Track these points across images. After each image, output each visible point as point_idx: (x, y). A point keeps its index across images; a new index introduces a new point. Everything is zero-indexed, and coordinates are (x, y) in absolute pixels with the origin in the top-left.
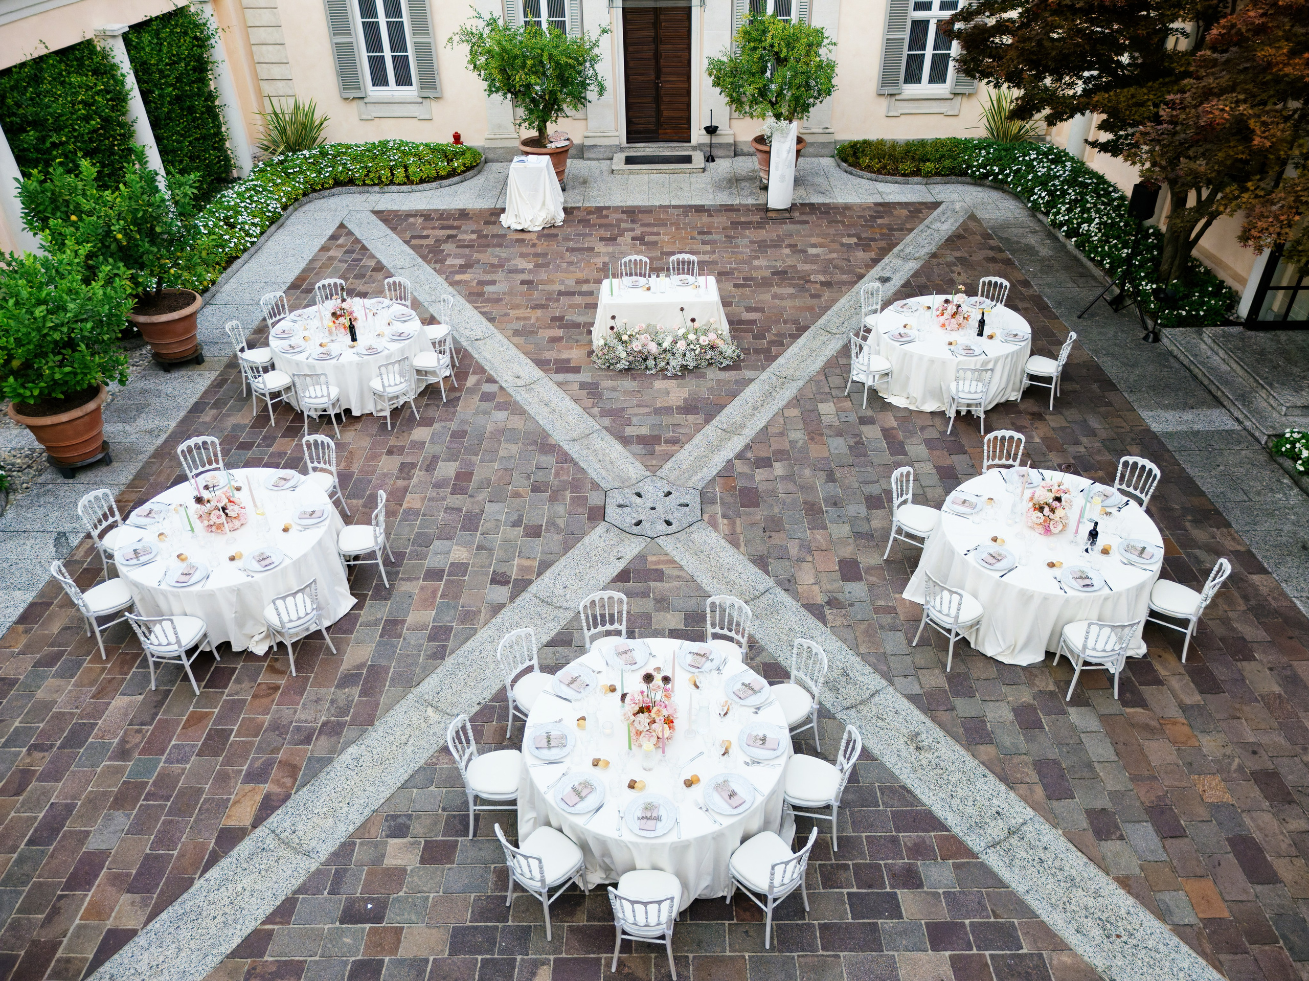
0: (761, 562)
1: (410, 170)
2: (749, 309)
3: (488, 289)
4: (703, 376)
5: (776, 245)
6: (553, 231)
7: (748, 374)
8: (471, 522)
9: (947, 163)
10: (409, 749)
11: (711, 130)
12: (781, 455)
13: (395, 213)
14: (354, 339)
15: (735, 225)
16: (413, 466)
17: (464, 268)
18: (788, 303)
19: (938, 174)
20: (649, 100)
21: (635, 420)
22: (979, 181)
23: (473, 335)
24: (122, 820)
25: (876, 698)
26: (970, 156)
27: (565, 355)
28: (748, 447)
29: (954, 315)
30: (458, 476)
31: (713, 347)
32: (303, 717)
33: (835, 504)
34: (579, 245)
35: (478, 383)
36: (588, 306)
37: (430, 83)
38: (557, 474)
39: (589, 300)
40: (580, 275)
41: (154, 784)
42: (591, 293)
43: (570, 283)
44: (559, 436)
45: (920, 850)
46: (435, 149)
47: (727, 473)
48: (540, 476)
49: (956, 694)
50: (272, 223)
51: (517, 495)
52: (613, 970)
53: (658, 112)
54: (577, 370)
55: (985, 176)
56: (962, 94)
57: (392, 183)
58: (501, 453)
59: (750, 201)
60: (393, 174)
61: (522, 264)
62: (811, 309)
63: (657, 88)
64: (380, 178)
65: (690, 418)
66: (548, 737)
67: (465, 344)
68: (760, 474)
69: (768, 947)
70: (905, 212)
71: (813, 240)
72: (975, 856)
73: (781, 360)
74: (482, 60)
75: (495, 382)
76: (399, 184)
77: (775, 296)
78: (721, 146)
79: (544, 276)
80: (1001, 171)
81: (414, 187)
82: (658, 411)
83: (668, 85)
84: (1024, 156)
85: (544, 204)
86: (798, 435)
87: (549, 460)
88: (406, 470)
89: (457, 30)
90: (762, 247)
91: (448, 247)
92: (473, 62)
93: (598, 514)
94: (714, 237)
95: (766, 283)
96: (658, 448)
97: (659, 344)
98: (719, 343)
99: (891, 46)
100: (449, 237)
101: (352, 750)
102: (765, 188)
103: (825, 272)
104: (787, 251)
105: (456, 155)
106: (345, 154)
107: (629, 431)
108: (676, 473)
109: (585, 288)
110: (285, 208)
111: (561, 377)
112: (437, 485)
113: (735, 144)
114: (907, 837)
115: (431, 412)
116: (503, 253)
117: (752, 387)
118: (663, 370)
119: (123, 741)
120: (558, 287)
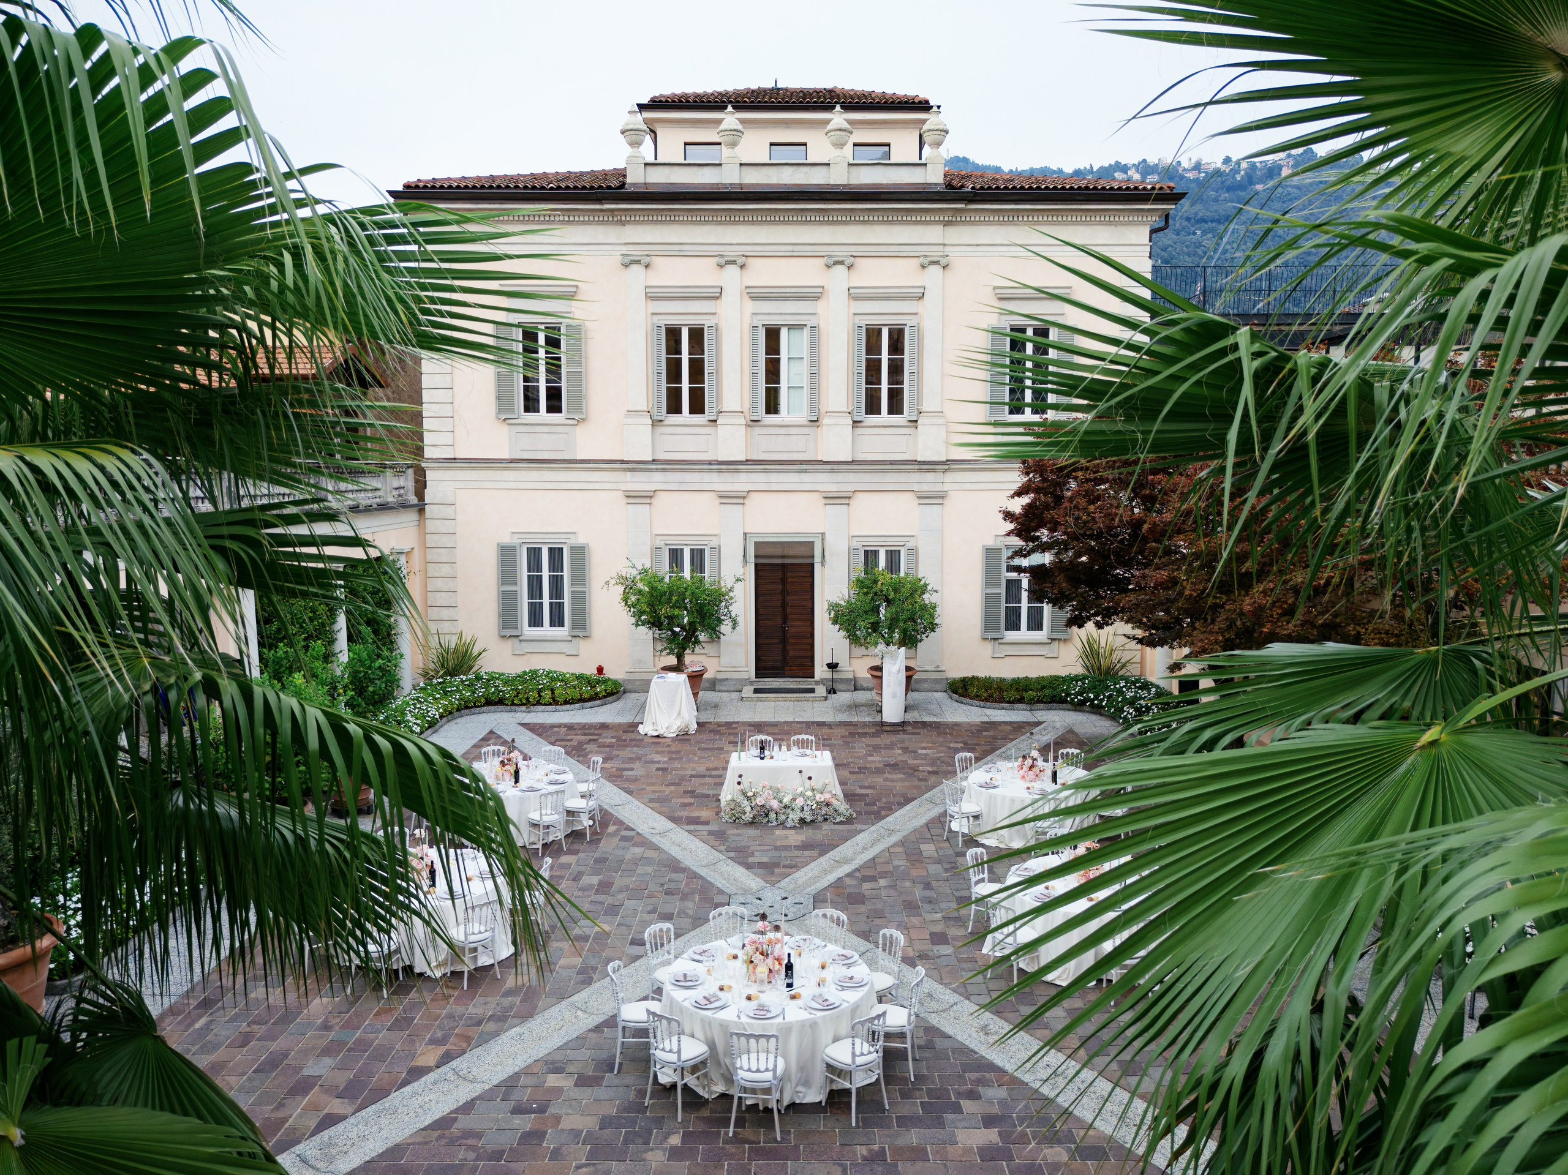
1: (557, 692)
2: (861, 787)
4: (820, 828)
5: (890, 747)
6: (686, 737)
7: (859, 827)
8: (612, 911)
9: (1047, 692)
10: (563, 1032)
11: (833, 666)
13: (541, 726)
14: (517, 781)
15: (852, 734)
16: (562, 877)
17: (605, 761)
18: (898, 785)
19: (1039, 701)
20: (776, 641)
21: (757, 854)
22: (1079, 706)
23: (613, 803)
24: (328, 1061)
25: (955, 1007)
26: (1068, 687)
27: (696, 814)
28: (857, 870)
29: (1031, 767)
30: (601, 883)
31: (828, 805)
32: (474, 1012)
33: (930, 902)
34: (711, 746)
35: (618, 831)
36: (715, 784)
37: (581, 625)
38: (687, 884)
39: (718, 780)
40: (710, 765)
41: (354, 1043)
42: (720, 776)
43: (702, 769)
44: (688, 861)
45: (979, 1082)
46: (579, 677)
47: (837, 886)
48: (672, 886)
49: (1023, 1004)
50: (429, 727)
51: (651, 896)
52: (731, 1135)
53: (785, 651)
54: (707, 823)
55: (1082, 703)
56: (1059, 640)
57: (538, 703)
58: (638, 872)
59: (867, 719)
60: (540, 696)
61: (658, 758)
62: (918, 788)
63: (784, 632)
64: (527, 699)
65: (806, 853)
66: (685, 975)
67: (606, 807)
68: (866, 886)
69: (854, 1124)
70: (1009, 728)
71: (923, 745)
72: (1027, 1084)
73: (889, 819)
74: (633, 598)
75: (633, 830)
76: (545, 704)
77: (886, 780)
78: (842, 680)
79: (677, 765)
80: (1096, 698)
81: (559, 707)
82: (776, 848)
83: (794, 629)
84: (1115, 684)
85: (679, 713)
86: (901, 863)
87: (681, 876)
89: (614, 575)
90: (877, 748)
91: (590, 747)
92: (625, 600)
94: (833, 742)
95: (879, 771)
96: (777, 870)
97: (781, 802)
98: (834, 802)
99: (989, 600)
100: (590, 740)
101: (517, 1030)
102: (881, 711)
103: (932, 765)
104: (900, 751)
105: (598, 682)
106: (497, 679)
107: (751, 860)
108: (792, 886)
109: (714, 773)
110: (441, 717)
111: (691, 827)
112: (583, 889)
113: (855, 679)
114: (973, 1076)
115: (575, 847)
116: (639, 751)
117: (862, 835)
118: (782, 824)
119: (326, 1020)
120: (689, 772)
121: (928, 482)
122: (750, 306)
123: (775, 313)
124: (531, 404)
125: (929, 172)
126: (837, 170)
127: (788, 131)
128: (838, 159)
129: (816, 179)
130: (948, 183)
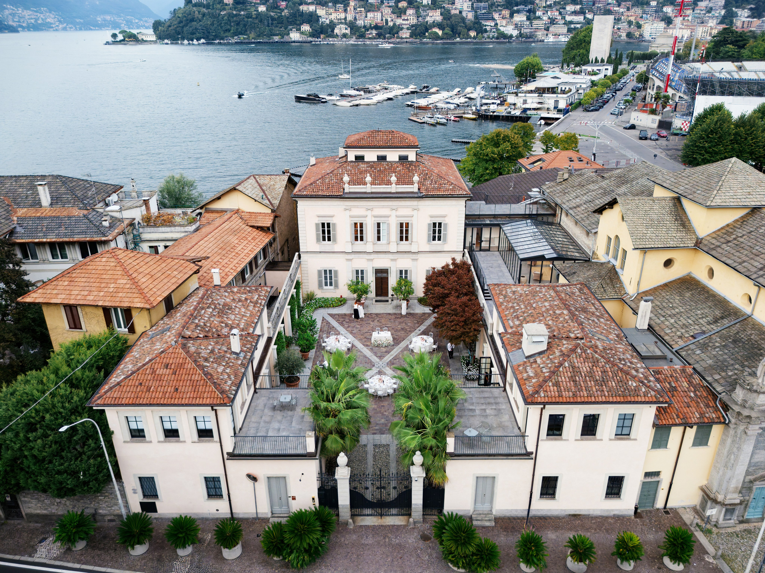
0: (394, 371)
1: (333, 304)
4: (388, 347)
5: (402, 323)
7: (394, 347)
11: (392, 295)
12: (398, 359)
13: (333, 314)
14: (339, 342)
15: (395, 318)
17: (348, 327)
18: (402, 335)
20: (380, 289)
21: (378, 354)
23: (353, 340)
27: (367, 344)
28: (394, 357)
29: (423, 339)
31: (390, 343)
35: (355, 349)
36: (371, 336)
37: (337, 286)
38: (368, 361)
39: (371, 334)
44: (367, 356)
46: (338, 299)
47: (391, 361)
48: (366, 361)
52: (377, 399)
53: (382, 292)
54: (369, 346)
57: (330, 307)
58: (360, 358)
59: (399, 312)
60: (330, 305)
61: (358, 326)
62: (406, 336)
63: (382, 288)
64: (327, 306)
65: (386, 353)
67: (352, 342)
68: (395, 361)
69: (390, 398)
70: (427, 315)
71: (409, 322)
73: (400, 345)
75: (358, 348)
76: (332, 307)
78: (395, 298)
79: (362, 329)
81: (335, 308)
82: (381, 353)
83: (384, 287)
86: (401, 356)
87: (366, 359)
90: (400, 323)
91: (344, 323)
93: (374, 366)
94: (391, 321)
95: (400, 331)
96: (381, 358)
97: (382, 343)
100: (343, 320)
102: (402, 310)
103: (410, 328)
104: (404, 324)
105: (341, 301)
106: (320, 301)
108: (384, 361)
109: (370, 332)
111: (367, 347)
115: (349, 353)
116: (354, 324)
117: (395, 349)
118: (382, 346)
120: (368, 330)
121: (414, 256)
122: (373, 219)
123: (379, 220)
124: (324, 239)
125: (414, 188)
126: (393, 188)
127: (382, 152)
128: (394, 185)
129: (388, 190)
130: (419, 189)
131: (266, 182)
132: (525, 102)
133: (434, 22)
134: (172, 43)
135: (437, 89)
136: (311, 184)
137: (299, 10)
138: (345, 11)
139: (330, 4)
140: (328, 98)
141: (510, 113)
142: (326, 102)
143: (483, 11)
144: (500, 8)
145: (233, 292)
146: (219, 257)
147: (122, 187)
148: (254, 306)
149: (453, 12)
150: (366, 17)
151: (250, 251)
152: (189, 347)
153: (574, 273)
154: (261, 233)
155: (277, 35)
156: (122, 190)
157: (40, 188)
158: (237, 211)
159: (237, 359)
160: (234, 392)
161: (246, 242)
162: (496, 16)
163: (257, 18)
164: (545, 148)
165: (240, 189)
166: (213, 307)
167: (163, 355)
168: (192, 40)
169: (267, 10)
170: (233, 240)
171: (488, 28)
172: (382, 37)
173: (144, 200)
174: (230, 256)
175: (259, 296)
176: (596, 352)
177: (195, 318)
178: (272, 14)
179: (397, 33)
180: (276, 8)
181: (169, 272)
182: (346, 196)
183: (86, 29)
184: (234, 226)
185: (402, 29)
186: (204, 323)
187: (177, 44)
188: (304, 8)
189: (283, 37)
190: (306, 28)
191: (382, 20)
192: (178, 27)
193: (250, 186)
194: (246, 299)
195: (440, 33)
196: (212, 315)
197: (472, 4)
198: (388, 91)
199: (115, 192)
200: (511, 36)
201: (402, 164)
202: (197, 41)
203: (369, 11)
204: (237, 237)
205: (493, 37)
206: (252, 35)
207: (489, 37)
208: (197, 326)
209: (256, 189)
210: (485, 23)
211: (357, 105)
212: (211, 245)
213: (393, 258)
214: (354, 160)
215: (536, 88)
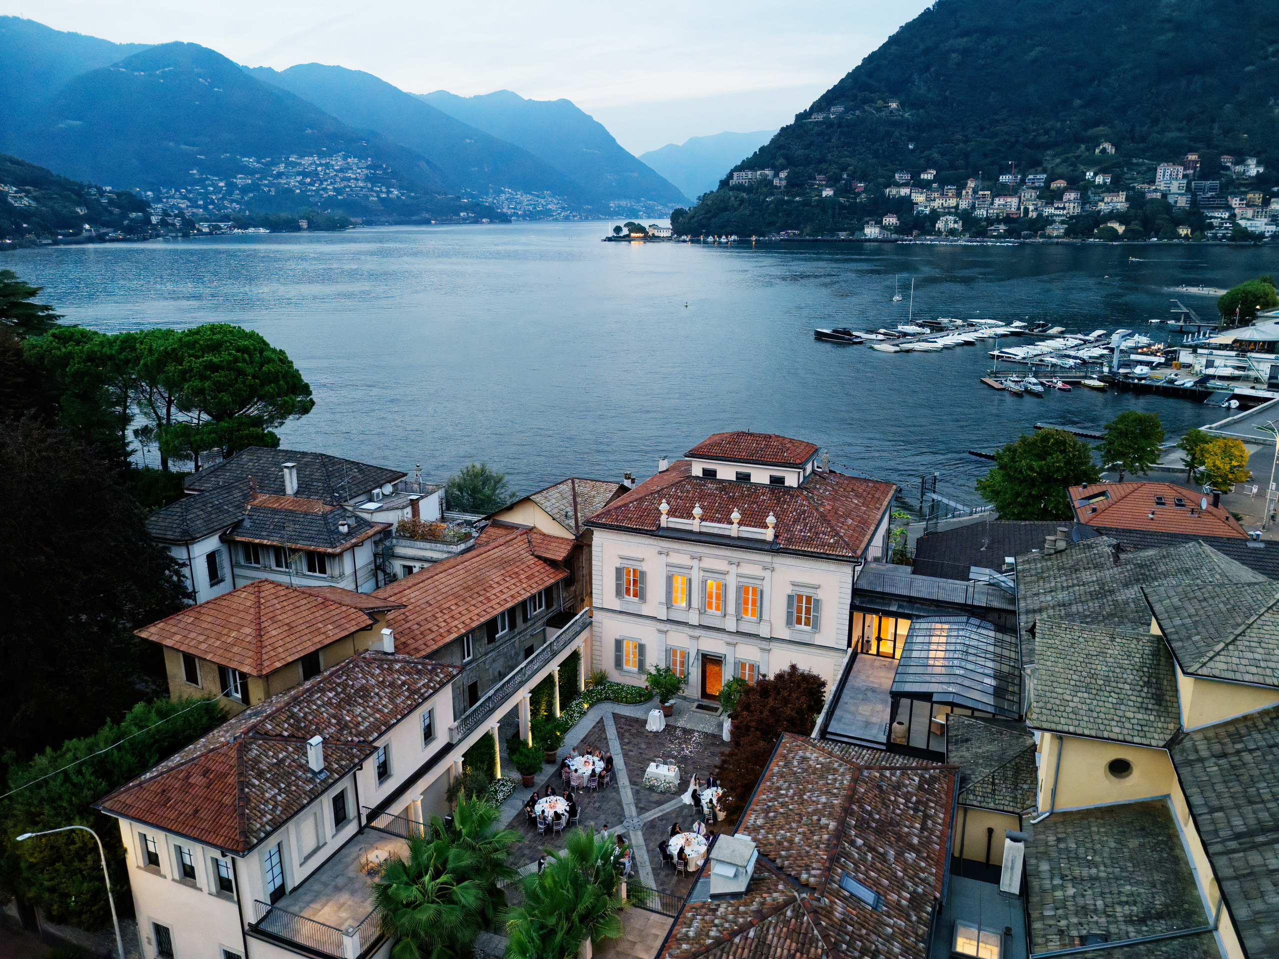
0: (645, 840)
1: (628, 699)
3: (630, 753)
4: (665, 795)
5: (717, 754)
6: (658, 735)
7: (676, 796)
8: (597, 818)
12: (667, 819)
13: (619, 716)
15: (711, 744)
17: (628, 744)
21: (642, 802)
27: (636, 779)
28: (661, 816)
30: (598, 807)
31: (672, 786)
34: (661, 742)
37: (642, 669)
43: (653, 755)
44: (624, 802)
47: (652, 821)
48: (615, 811)
50: (582, 716)
51: (608, 814)
54: (636, 786)
57: (621, 702)
58: (610, 803)
60: (622, 700)
61: (643, 746)
64: (618, 700)
65: (654, 805)
68: (659, 823)
75: (618, 784)
76: (624, 703)
79: (646, 751)
81: (628, 705)
82: (648, 802)
85: (658, 726)
87: (619, 808)
88: (589, 802)
90: (713, 754)
91: (628, 734)
96: (643, 810)
97: (658, 784)
98: (674, 786)
100: (629, 729)
104: (718, 757)
107: (639, 805)
108: (643, 818)
110: (588, 710)
111: (632, 788)
112: (594, 808)
116: (640, 740)
117: (674, 800)
118: (655, 791)
120: (647, 757)
121: (764, 645)
122: (702, 573)
123: (711, 577)
124: (627, 593)
125: (769, 534)
126: (734, 530)
127: (744, 469)
128: (735, 526)
129: (727, 533)
130: (776, 536)
131: (586, 491)
132: (1210, 364)
133: (1112, 211)
134: (692, 241)
135: (1060, 329)
136: (620, 507)
137: (883, 194)
138: (959, 195)
139: (935, 185)
140: (865, 336)
141: (1172, 381)
142: (861, 343)
143: (1209, 194)
144: (1243, 189)
145: (390, 669)
146: (454, 602)
147: (405, 475)
148: (408, 698)
149: (1149, 196)
150: (992, 204)
151: (512, 596)
152: (250, 750)
153: (967, 740)
154: (547, 568)
155: (844, 230)
156: (403, 479)
157: (286, 471)
158: (531, 530)
159: (312, 780)
160: (263, 835)
161: (513, 581)
162: (1235, 202)
163: (818, 205)
164: (1189, 459)
165: (537, 500)
166: (339, 690)
167: (210, 755)
168: (720, 237)
169: (835, 194)
170: (494, 576)
171: (1215, 222)
172: (1015, 235)
173: (411, 500)
174: (473, 602)
175: (430, 680)
176: (818, 924)
177: (299, 703)
178: (842, 200)
179: (1043, 228)
180: (848, 192)
181: (320, 625)
182: (660, 533)
183: (594, 219)
184: (510, 553)
185: (1052, 222)
186: (305, 714)
187: (698, 242)
188: (892, 192)
189: (853, 234)
190: (891, 220)
191: (1019, 209)
192: (703, 218)
193: (558, 495)
194: (404, 683)
195: (1121, 229)
196: (329, 703)
197: (1189, 184)
198: (973, 328)
199: (390, 482)
200: (1262, 235)
201: (772, 491)
202: (727, 237)
203: (998, 195)
204: (503, 572)
205: (1224, 236)
206: (808, 229)
207: (1215, 237)
208: (293, 715)
209: (565, 501)
210: (1210, 214)
211: (908, 351)
212: (453, 581)
213: (729, 640)
214: (701, 475)
215: (1235, 341)
